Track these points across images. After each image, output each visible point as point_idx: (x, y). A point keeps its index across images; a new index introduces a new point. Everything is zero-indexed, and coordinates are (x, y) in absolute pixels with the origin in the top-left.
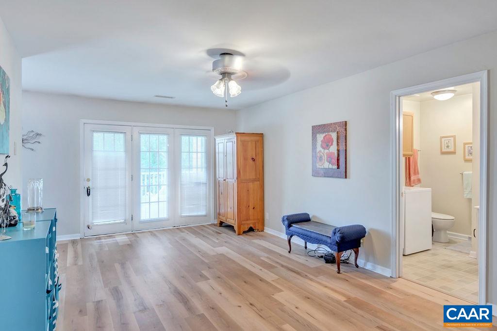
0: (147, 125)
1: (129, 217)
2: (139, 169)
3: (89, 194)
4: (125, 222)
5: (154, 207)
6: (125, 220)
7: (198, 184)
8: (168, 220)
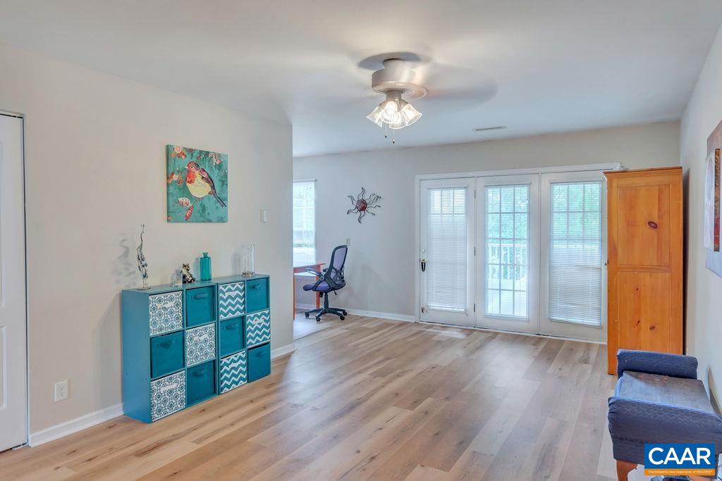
0: (498, 172)
1: (469, 306)
2: (485, 238)
3: (423, 269)
4: (466, 313)
5: (507, 296)
6: (466, 310)
7: (585, 268)
8: (528, 321)
